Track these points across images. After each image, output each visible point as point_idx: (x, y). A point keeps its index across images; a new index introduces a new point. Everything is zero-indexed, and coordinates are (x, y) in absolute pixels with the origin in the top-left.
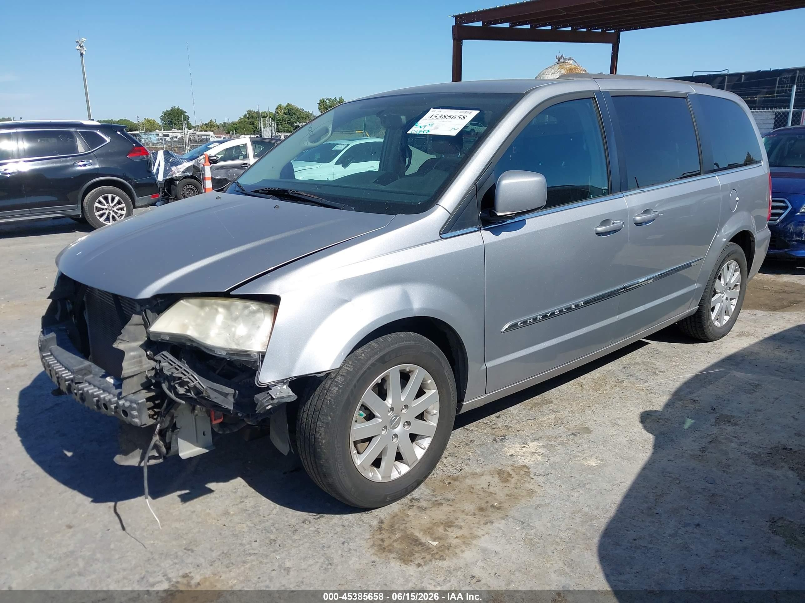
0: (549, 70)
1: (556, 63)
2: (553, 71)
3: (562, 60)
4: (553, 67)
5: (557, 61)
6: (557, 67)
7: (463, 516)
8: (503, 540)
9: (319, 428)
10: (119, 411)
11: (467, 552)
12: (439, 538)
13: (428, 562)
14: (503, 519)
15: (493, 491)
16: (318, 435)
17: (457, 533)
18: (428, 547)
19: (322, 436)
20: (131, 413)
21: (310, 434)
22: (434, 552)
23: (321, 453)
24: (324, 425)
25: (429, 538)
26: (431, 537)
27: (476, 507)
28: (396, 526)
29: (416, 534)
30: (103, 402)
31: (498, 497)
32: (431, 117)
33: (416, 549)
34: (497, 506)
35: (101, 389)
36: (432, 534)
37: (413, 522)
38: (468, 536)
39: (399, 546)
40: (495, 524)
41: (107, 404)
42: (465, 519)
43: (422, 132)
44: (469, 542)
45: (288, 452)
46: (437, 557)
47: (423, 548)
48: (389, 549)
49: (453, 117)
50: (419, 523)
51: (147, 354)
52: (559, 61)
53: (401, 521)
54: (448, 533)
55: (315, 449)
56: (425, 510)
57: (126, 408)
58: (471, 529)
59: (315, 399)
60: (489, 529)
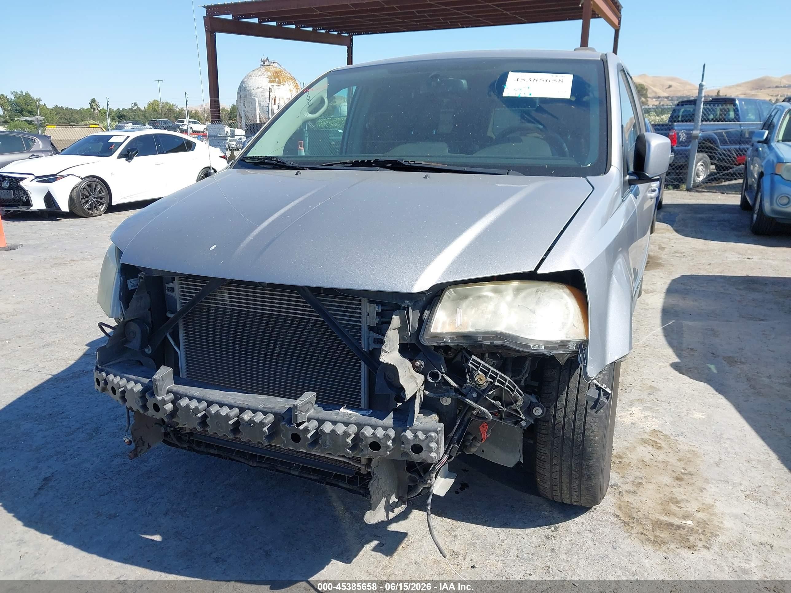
0: (256, 72)
1: (262, 65)
2: (260, 73)
3: (267, 63)
4: (259, 70)
5: (262, 63)
6: (263, 69)
7: (674, 490)
8: (735, 502)
9: (589, 424)
10: (404, 448)
11: (725, 522)
12: (686, 517)
13: (709, 542)
14: (708, 483)
15: (663, 460)
16: (589, 433)
17: (692, 507)
18: (689, 528)
19: (595, 433)
20: (429, 446)
21: (574, 434)
22: (700, 531)
23: (593, 452)
24: (597, 420)
25: (677, 519)
26: (678, 517)
27: (672, 478)
28: (634, 516)
29: (661, 518)
30: (372, 440)
31: (675, 464)
32: (518, 80)
33: (682, 533)
34: (686, 472)
35: (352, 423)
36: (675, 515)
37: (643, 508)
38: (704, 507)
39: (664, 535)
40: (708, 489)
41: (382, 441)
42: (680, 492)
43: (522, 95)
44: (714, 513)
45: (515, 463)
46: (709, 534)
47: (686, 530)
48: (661, 541)
49: (546, 81)
50: (650, 507)
51: (416, 364)
52: (264, 63)
53: (632, 510)
54: (685, 509)
55: (584, 449)
56: (637, 493)
57: (423, 441)
58: (697, 499)
59: (573, 392)
60: (710, 495)
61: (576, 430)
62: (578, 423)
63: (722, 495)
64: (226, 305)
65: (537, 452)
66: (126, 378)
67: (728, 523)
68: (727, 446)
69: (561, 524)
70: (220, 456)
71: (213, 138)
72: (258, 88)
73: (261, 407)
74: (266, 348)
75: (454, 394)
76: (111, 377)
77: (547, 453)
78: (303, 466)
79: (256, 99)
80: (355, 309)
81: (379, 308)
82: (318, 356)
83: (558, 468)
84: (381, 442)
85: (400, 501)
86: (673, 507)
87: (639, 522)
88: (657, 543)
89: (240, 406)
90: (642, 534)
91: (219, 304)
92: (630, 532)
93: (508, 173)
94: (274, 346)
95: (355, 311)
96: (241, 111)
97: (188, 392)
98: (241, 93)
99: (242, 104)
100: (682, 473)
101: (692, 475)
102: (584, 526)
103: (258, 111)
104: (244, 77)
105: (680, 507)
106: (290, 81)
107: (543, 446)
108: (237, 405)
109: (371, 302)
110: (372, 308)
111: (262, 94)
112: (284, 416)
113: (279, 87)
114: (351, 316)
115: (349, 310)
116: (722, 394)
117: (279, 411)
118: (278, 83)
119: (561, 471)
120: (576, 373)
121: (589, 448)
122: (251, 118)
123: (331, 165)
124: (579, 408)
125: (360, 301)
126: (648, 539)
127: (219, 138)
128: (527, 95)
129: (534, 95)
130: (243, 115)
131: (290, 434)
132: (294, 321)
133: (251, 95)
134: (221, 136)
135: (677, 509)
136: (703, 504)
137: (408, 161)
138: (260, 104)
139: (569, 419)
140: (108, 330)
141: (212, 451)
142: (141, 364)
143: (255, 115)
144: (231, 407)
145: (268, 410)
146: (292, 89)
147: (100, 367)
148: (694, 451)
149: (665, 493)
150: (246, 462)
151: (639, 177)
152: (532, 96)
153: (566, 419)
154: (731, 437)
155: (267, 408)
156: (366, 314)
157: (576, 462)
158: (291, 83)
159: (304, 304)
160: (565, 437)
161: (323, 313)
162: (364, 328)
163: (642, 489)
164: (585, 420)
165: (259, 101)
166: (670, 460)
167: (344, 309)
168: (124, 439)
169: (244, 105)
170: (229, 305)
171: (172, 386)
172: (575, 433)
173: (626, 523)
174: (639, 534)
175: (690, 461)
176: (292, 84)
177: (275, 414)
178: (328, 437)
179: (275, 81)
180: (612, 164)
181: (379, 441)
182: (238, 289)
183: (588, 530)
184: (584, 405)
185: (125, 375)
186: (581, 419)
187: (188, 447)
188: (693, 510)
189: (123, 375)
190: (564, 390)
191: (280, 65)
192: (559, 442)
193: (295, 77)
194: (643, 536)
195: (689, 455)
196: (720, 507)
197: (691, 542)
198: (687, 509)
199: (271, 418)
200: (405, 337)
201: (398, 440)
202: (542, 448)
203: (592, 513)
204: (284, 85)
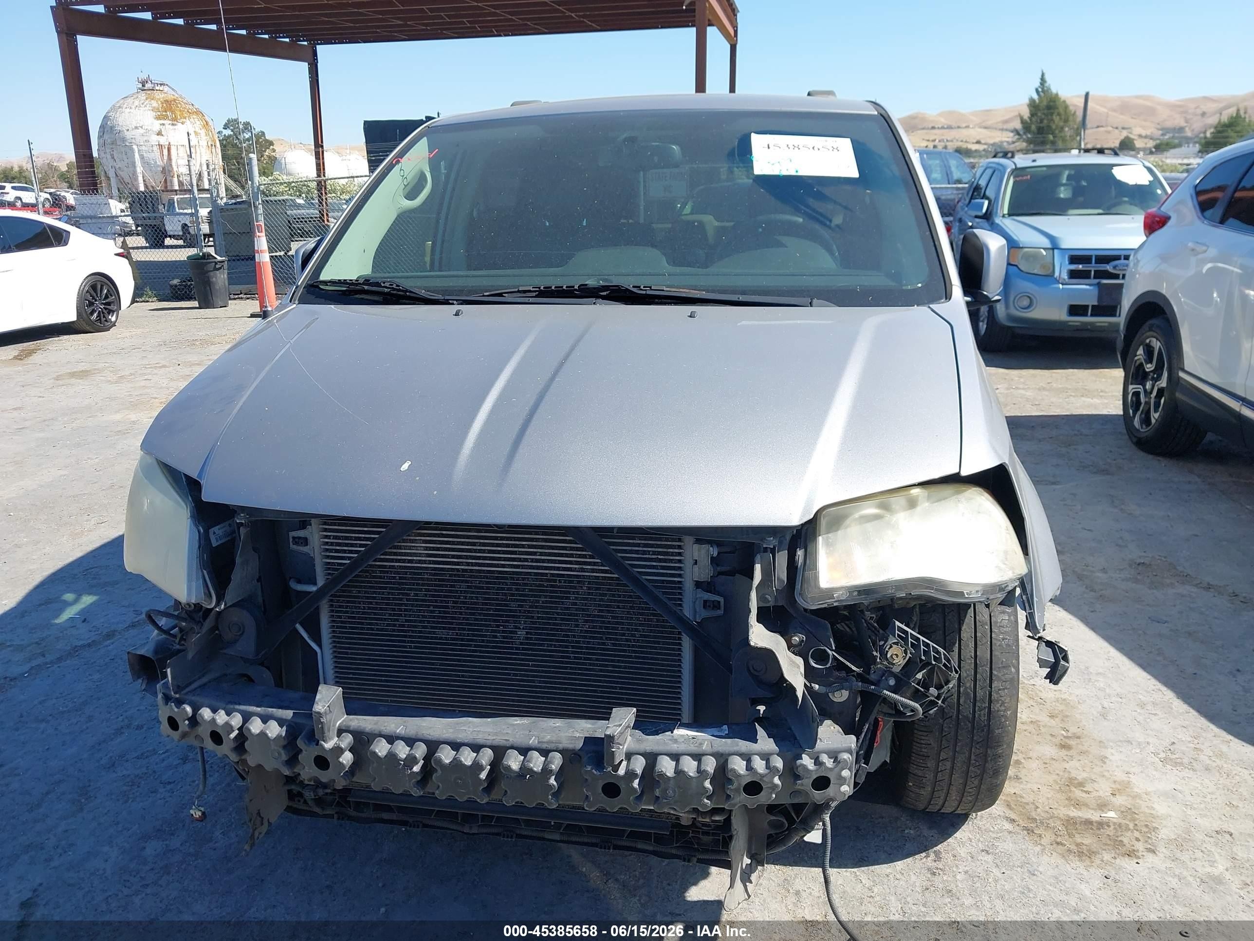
0: (130, 100)
1: (140, 89)
2: (137, 103)
3: (148, 86)
4: (135, 96)
5: (140, 86)
6: (143, 96)
7: (1067, 766)
8: (1154, 773)
9: (997, 693)
10: (802, 785)
11: (1156, 806)
12: (1103, 806)
13: (1150, 841)
14: (1106, 748)
15: (1030, 720)
16: (998, 705)
17: (1103, 789)
18: (1115, 824)
19: (1006, 705)
20: (840, 776)
21: (974, 711)
22: (1131, 826)
23: (1003, 735)
24: (1008, 685)
25: (1092, 812)
26: (1093, 809)
27: (1054, 747)
28: (1035, 816)
29: (1072, 814)
30: (749, 780)
31: (1049, 724)
32: (769, 148)
33: (1108, 833)
34: (1069, 734)
35: (707, 755)
36: (1086, 805)
37: (1040, 801)
38: (1119, 787)
39: (1087, 840)
40: (1111, 757)
41: (765, 779)
42: (1077, 768)
43: (785, 173)
44: (1135, 794)
45: (879, 764)
46: (1144, 829)
47: (1112, 827)
48: (1089, 851)
49: (813, 148)
50: (1048, 798)
51: (793, 642)
52: (143, 86)
53: (1027, 807)
54: (1094, 794)
55: (990, 731)
56: (1021, 778)
57: (831, 769)
58: (1104, 776)
59: (968, 646)
60: (1117, 767)
61: (978, 704)
62: (980, 693)
63: (1133, 764)
64: (420, 562)
65: (915, 743)
66: (241, 712)
67: (1161, 808)
68: (1102, 685)
69: (940, 846)
70: (404, 823)
71: (89, 221)
72: (136, 128)
73: (533, 741)
74: (499, 632)
75: (860, 684)
76: (206, 713)
77: (932, 743)
78: (568, 825)
79: (135, 147)
80: (672, 554)
81: (714, 551)
82: (601, 638)
83: (948, 764)
84: (764, 781)
85: (754, 861)
86: (1078, 793)
87: (1045, 825)
88: (1084, 854)
89: (495, 743)
90: (1058, 843)
91: (404, 561)
92: (1041, 845)
93: (810, 303)
94: (516, 627)
95: (672, 558)
96: (108, 167)
97: (383, 728)
98: (106, 137)
99: (109, 157)
100: (1065, 737)
101: (1079, 738)
102: (974, 844)
103: (139, 169)
104: (109, 108)
105: (1088, 792)
106: (195, 117)
107: (925, 734)
108: (489, 743)
109: (699, 541)
110: (703, 552)
111: (145, 138)
112: (580, 753)
113: (174, 127)
114: (663, 568)
115: (659, 557)
116: (1057, 604)
117: (571, 746)
118: (173, 120)
119: (953, 768)
120: (968, 616)
121: (999, 729)
122: (127, 180)
123: (500, 295)
124: (980, 670)
125: (680, 540)
126: (1069, 851)
127: (100, 220)
128: (792, 173)
129: (803, 172)
130: (111, 174)
131: (601, 784)
132: (555, 581)
133: (124, 140)
134: (104, 217)
135: (1084, 795)
136: (1115, 782)
137: (639, 287)
138: (142, 157)
139: (966, 688)
140: (163, 622)
141: (386, 816)
142: (251, 680)
143: (135, 173)
144: (476, 748)
145: (550, 747)
146: (197, 130)
147: (177, 696)
148: (1064, 700)
149: (1057, 772)
150: (459, 828)
151: (974, 298)
152: (799, 174)
153: (962, 689)
154: (1101, 670)
155: (547, 742)
156: (692, 562)
157: (978, 752)
158: (196, 120)
159: (575, 552)
160: (960, 717)
161: (617, 565)
162: (689, 586)
163: (1024, 770)
164: (991, 687)
165: (139, 151)
166: (1039, 718)
167: (650, 556)
168: (192, 812)
169: (113, 158)
170: (425, 562)
171: (342, 719)
172: (977, 708)
173: (1029, 830)
174: (1055, 845)
175: (1067, 716)
176: (198, 123)
177: (563, 752)
178: (672, 782)
179: (167, 116)
180: (953, 283)
181: (761, 780)
182: (444, 532)
183: (983, 851)
184: (987, 664)
185: (237, 707)
186: (986, 687)
187: (336, 813)
188: (1107, 794)
189: (232, 706)
190: (956, 643)
191: (173, 89)
192: (951, 726)
193: (201, 109)
194: (1060, 847)
195: (1061, 707)
196: (1140, 784)
197: (1128, 845)
198: (1098, 794)
199: (557, 761)
200: (767, 596)
201: (792, 772)
202: (923, 738)
203: (975, 821)
204: (183, 123)
